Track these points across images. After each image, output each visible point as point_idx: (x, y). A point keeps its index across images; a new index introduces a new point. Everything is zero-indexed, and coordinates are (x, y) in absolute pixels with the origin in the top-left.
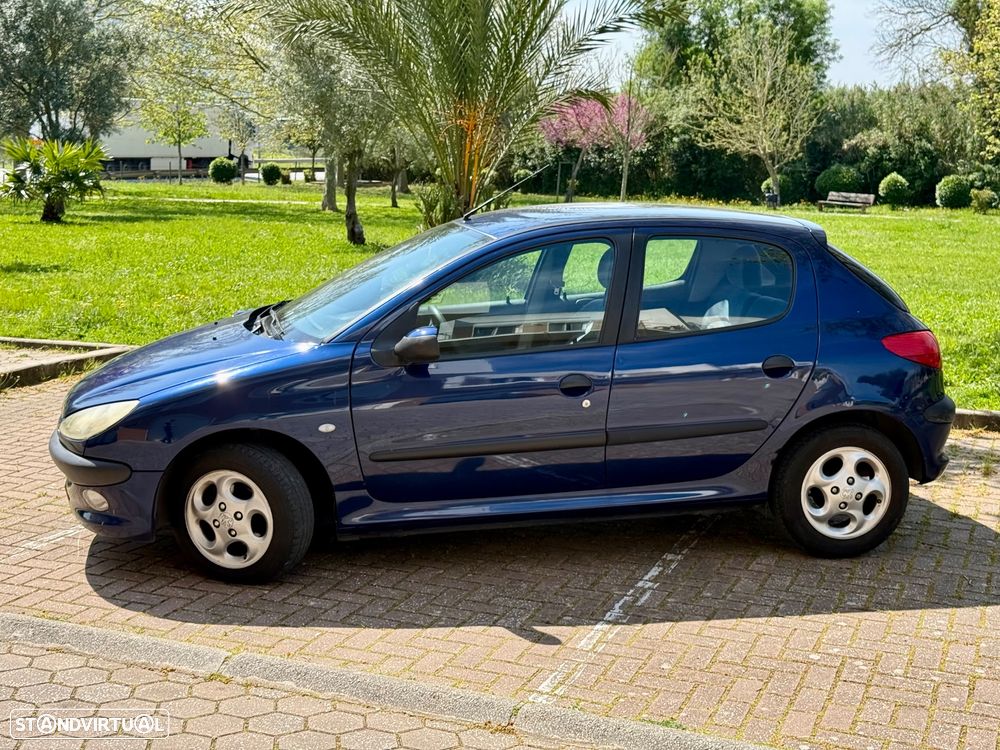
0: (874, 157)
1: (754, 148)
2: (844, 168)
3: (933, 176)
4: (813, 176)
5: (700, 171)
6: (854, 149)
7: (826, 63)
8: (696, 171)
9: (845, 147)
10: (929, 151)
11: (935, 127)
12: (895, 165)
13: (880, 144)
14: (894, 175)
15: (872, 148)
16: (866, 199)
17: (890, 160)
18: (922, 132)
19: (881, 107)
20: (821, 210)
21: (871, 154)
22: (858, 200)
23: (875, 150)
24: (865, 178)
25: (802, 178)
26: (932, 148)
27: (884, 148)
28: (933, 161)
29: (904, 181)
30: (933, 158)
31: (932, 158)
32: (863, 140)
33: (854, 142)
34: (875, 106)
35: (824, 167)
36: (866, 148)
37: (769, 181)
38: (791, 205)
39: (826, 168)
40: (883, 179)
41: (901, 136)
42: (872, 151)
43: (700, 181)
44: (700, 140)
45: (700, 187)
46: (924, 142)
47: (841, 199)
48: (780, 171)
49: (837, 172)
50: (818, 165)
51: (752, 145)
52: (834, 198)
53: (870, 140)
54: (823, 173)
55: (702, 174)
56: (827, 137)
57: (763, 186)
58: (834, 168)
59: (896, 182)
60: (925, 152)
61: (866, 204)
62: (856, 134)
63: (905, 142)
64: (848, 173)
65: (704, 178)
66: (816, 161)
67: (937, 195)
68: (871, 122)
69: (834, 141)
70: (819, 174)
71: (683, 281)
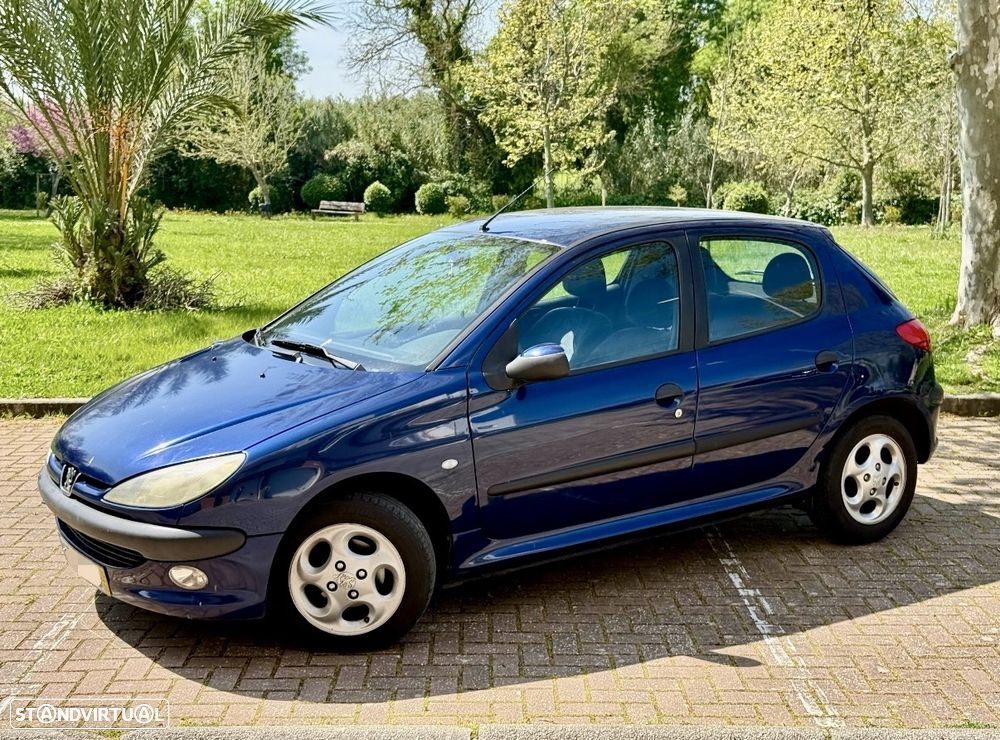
0: (354, 167)
1: (240, 158)
2: (327, 178)
3: (410, 185)
4: (298, 185)
5: (181, 182)
6: (335, 158)
7: (295, 74)
8: (177, 182)
9: (327, 157)
10: (405, 161)
11: (406, 138)
12: (374, 174)
13: (360, 154)
14: (377, 184)
15: (351, 158)
16: (357, 207)
17: (370, 169)
18: (396, 142)
19: (355, 119)
20: (314, 219)
21: (351, 164)
22: (349, 208)
23: (355, 160)
24: (348, 187)
25: (287, 188)
26: (407, 158)
27: (362, 158)
28: (409, 170)
29: (386, 189)
30: (409, 167)
31: (407, 167)
32: (343, 151)
33: (334, 152)
34: (348, 117)
35: (308, 177)
36: (346, 158)
37: (258, 191)
38: (282, 214)
39: (310, 178)
40: (366, 188)
41: (377, 147)
42: (352, 160)
43: (181, 192)
44: (184, 151)
45: (182, 198)
46: (399, 152)
47: (333, 207)
48: (268, 181)
49: (321, 182)
50: (301, 175)
51: (237, 155)
52: (326, 207)
53: (351, 150)
54: (307, 183)
55: (184, 185)
56: (307, 146)
57: (251, 196)
58: (317, 177)
59: (380, 190)
60: (401, 162)
61: (358, 211)
62: (335, 145)
63: (382, 152)
64: (332, 182)
65: (186, 190)
66: (299, 171)
67: (417, 203)
68: (348, 133)
69: (315, 151)
70: (304, 183)
71: (616, 285)
